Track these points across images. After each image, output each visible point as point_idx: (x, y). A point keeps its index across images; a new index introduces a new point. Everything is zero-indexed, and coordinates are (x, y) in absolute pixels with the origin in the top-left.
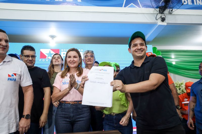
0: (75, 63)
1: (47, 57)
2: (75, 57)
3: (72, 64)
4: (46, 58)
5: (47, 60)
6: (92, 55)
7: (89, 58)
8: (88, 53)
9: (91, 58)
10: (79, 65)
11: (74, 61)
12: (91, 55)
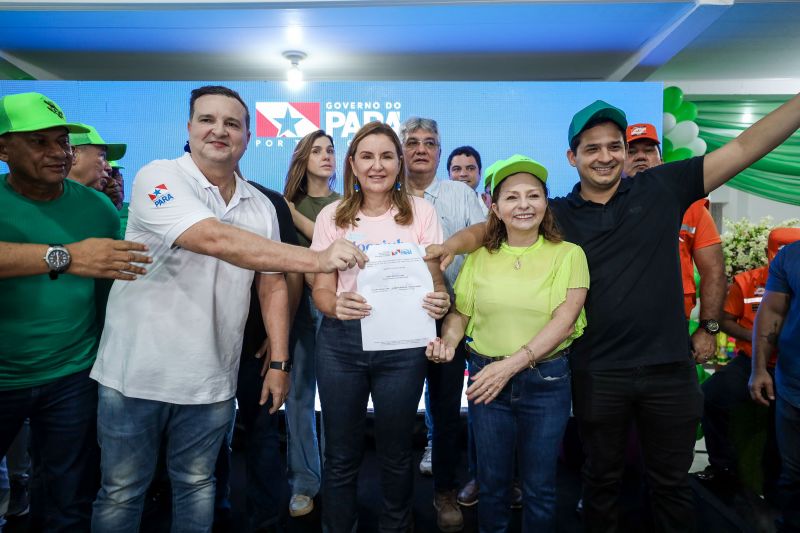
0: (384, 177)
1: (282, 132)
2: (386, 155)
3: (376, 182)
4: (278, 136)
5: (280, 143)
6: (433, 139)
7: (421, 149)
8: (420, 130)
9: (429, 151)
10: (396, 184)
11: (384, 169)
12: (429, 138)
